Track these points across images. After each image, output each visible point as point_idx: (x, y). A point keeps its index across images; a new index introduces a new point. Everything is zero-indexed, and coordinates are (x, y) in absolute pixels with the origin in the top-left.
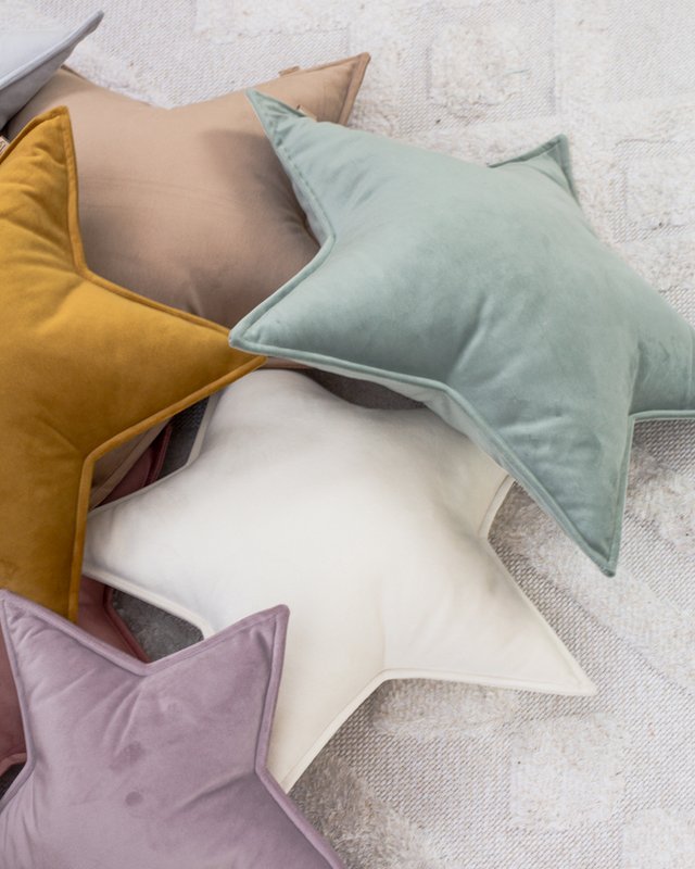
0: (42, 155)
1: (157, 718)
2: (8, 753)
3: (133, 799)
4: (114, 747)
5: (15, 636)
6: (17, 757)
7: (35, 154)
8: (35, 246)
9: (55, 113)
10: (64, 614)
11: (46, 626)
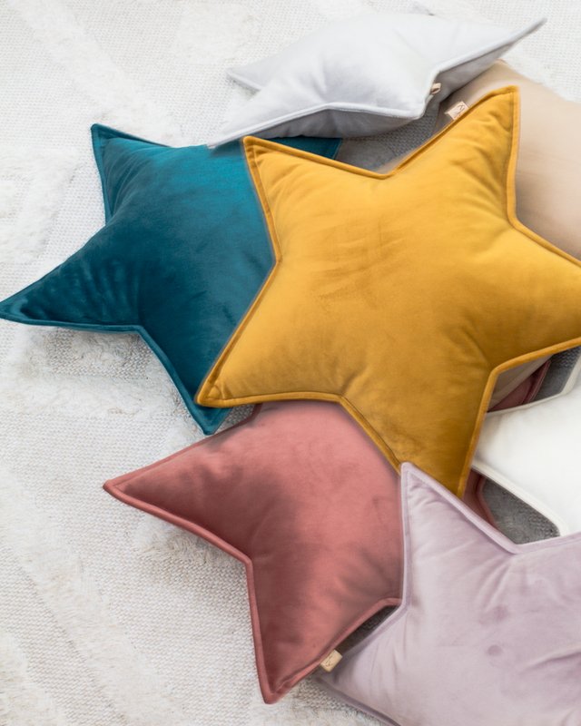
0: (494, 122)
1: (524, 589)
2: (385, 596)
3: (493, 651)
4: (484, 606)
5: (410, 502)
6: (392, 601)
7: (488, 120)
8: (480, 193)
9: (509, 90)
10: (454, 491)
11: (438, 498)
